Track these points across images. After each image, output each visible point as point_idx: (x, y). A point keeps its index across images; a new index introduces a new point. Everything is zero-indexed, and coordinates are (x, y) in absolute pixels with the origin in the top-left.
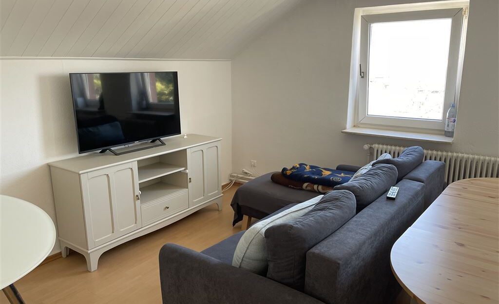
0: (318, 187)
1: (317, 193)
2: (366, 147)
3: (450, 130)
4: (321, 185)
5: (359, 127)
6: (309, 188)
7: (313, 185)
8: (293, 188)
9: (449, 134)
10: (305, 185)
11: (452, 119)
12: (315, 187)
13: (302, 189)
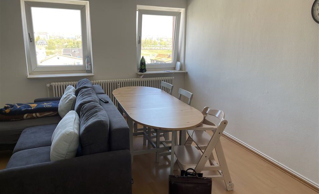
0: (36, 114)
1: (36, 118)
2: (48, 85)
3: (89, 69)
4: (37, 112)
5: (33, 74)
6: (29, 117)
7: (32, 114)
8: (15, 121)
9: (90, 71)
10: (25, 116)
11: (89, 64)
12: (34, 115)
13: (23, 119)
